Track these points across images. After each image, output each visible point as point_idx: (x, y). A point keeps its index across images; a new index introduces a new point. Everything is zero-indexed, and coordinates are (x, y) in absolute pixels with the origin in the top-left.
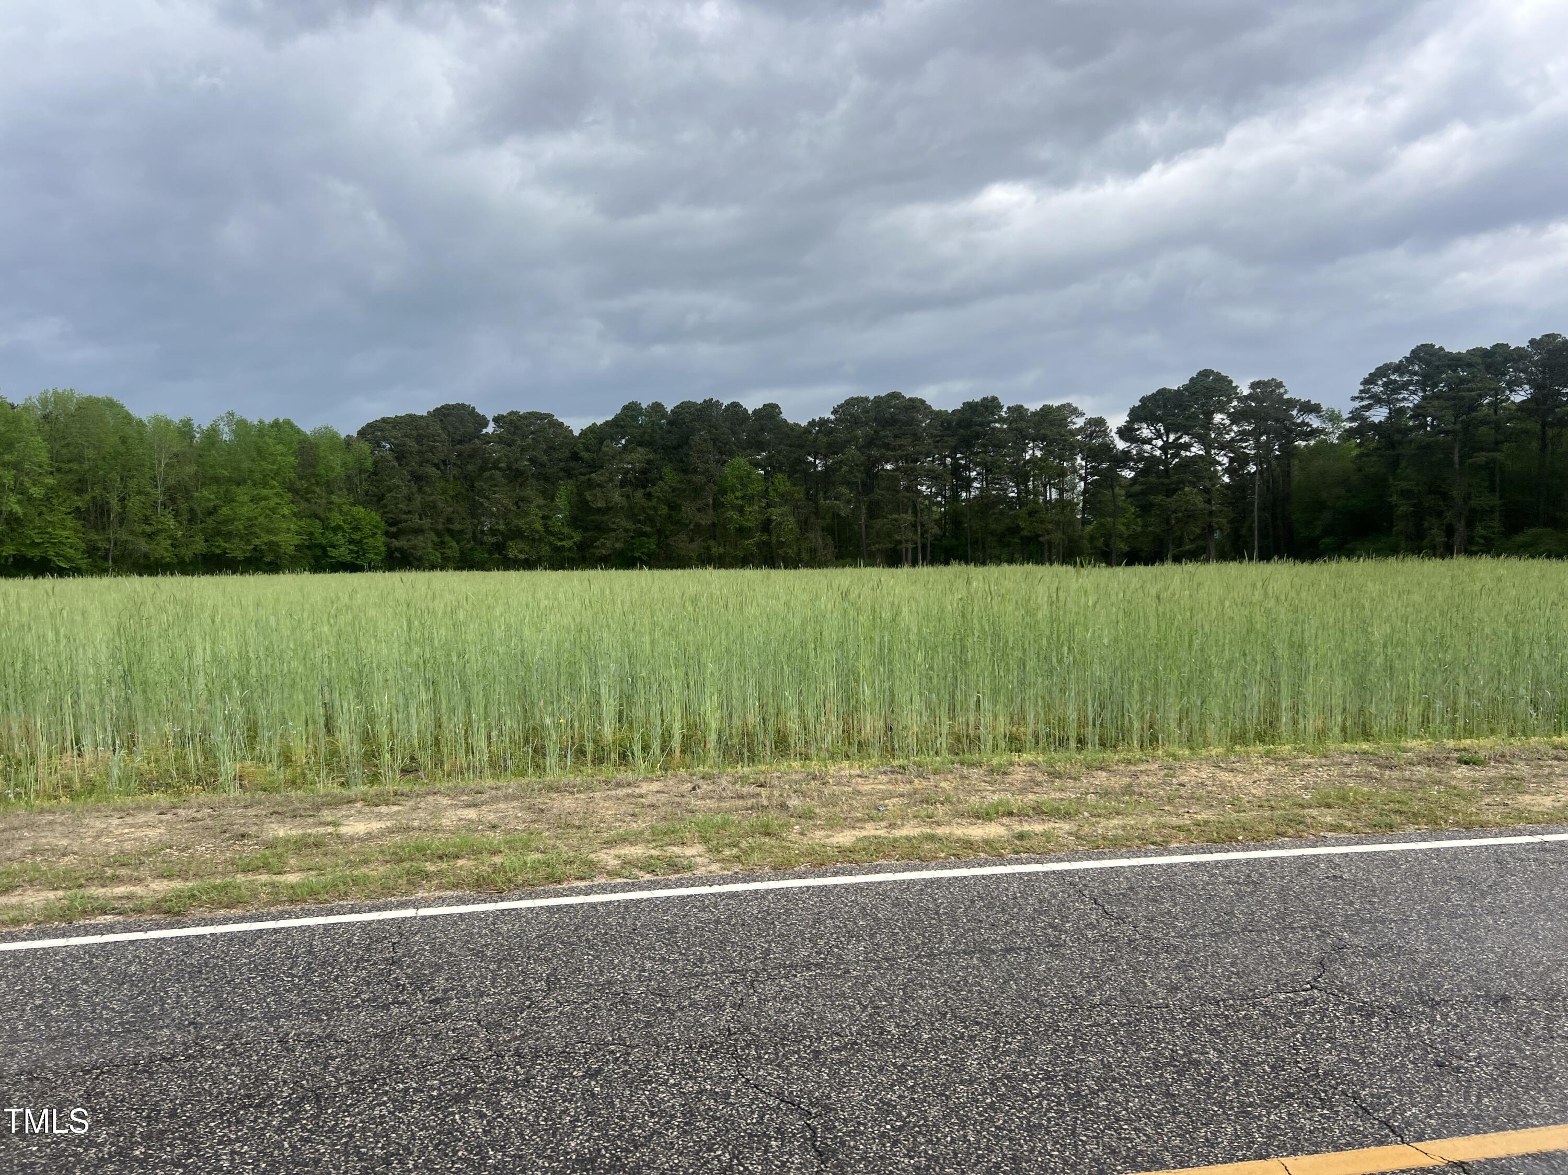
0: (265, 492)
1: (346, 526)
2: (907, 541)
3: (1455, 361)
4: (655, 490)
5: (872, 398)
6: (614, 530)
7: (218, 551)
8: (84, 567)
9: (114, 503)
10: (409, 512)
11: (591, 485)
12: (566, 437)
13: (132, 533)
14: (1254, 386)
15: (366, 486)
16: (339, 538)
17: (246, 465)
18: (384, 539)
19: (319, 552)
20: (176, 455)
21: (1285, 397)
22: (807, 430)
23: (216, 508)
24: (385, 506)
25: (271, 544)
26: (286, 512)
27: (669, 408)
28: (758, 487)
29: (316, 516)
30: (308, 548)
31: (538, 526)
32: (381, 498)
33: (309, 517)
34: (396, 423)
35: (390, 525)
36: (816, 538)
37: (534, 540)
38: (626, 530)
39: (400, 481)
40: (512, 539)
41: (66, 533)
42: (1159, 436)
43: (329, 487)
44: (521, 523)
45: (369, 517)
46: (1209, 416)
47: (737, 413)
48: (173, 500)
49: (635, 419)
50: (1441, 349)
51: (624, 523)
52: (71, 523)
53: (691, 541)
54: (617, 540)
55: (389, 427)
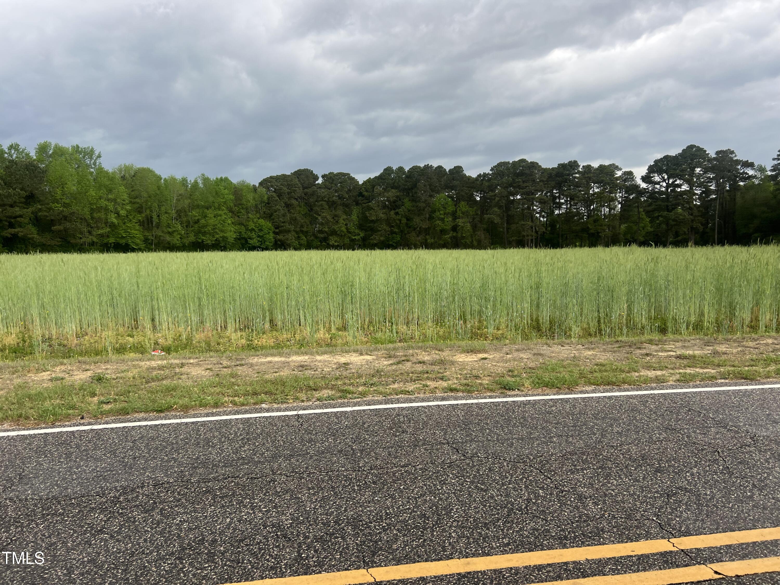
0: (220, 212)
1: (256, 229)
2: (528, 236)
4: (400, 211)
5: (511, 162)
6: (380, 231)
7: (200, 241)
8: (143, 248)
9: (155, 217)
10: (284, 222)
11: (369, 208)
12: (356, 185)
13: (163, 232)
14: (717, 153)
15: (264, 209)
16: (253, 235)
17: (211, 199)
18: (273, 235)
19: (243, 241)
20: (180, 195)
21: (735, 159)
22: (477, 179)
23: (198, 220)
24: (273, 219)
25: (223, 237)
26: (230, 222)
27: (407, 169)
28: (451, 209)
29: (242, 224)
30: (239, 239)
31: (344, 229)
32: (271, 215)
33: (239, 224)
34: (277, 178)
35: (276, 228)
36: (481, 234)
37: (341, 236)
38: (385, 230)
39: (280, 207)
40: (331, 235)
41: (136, 232)
42: (664, 180)
43: (248, 210)
44: (336, 227)
45: (266, 224)
46: (693, 170)
47: (441, 171)
48: (180, 217)
49: (390, 175)
51: (385, 227)
52: (137, 227)
53: (418, 236)
54: (381, 236)
55: (274, 181)
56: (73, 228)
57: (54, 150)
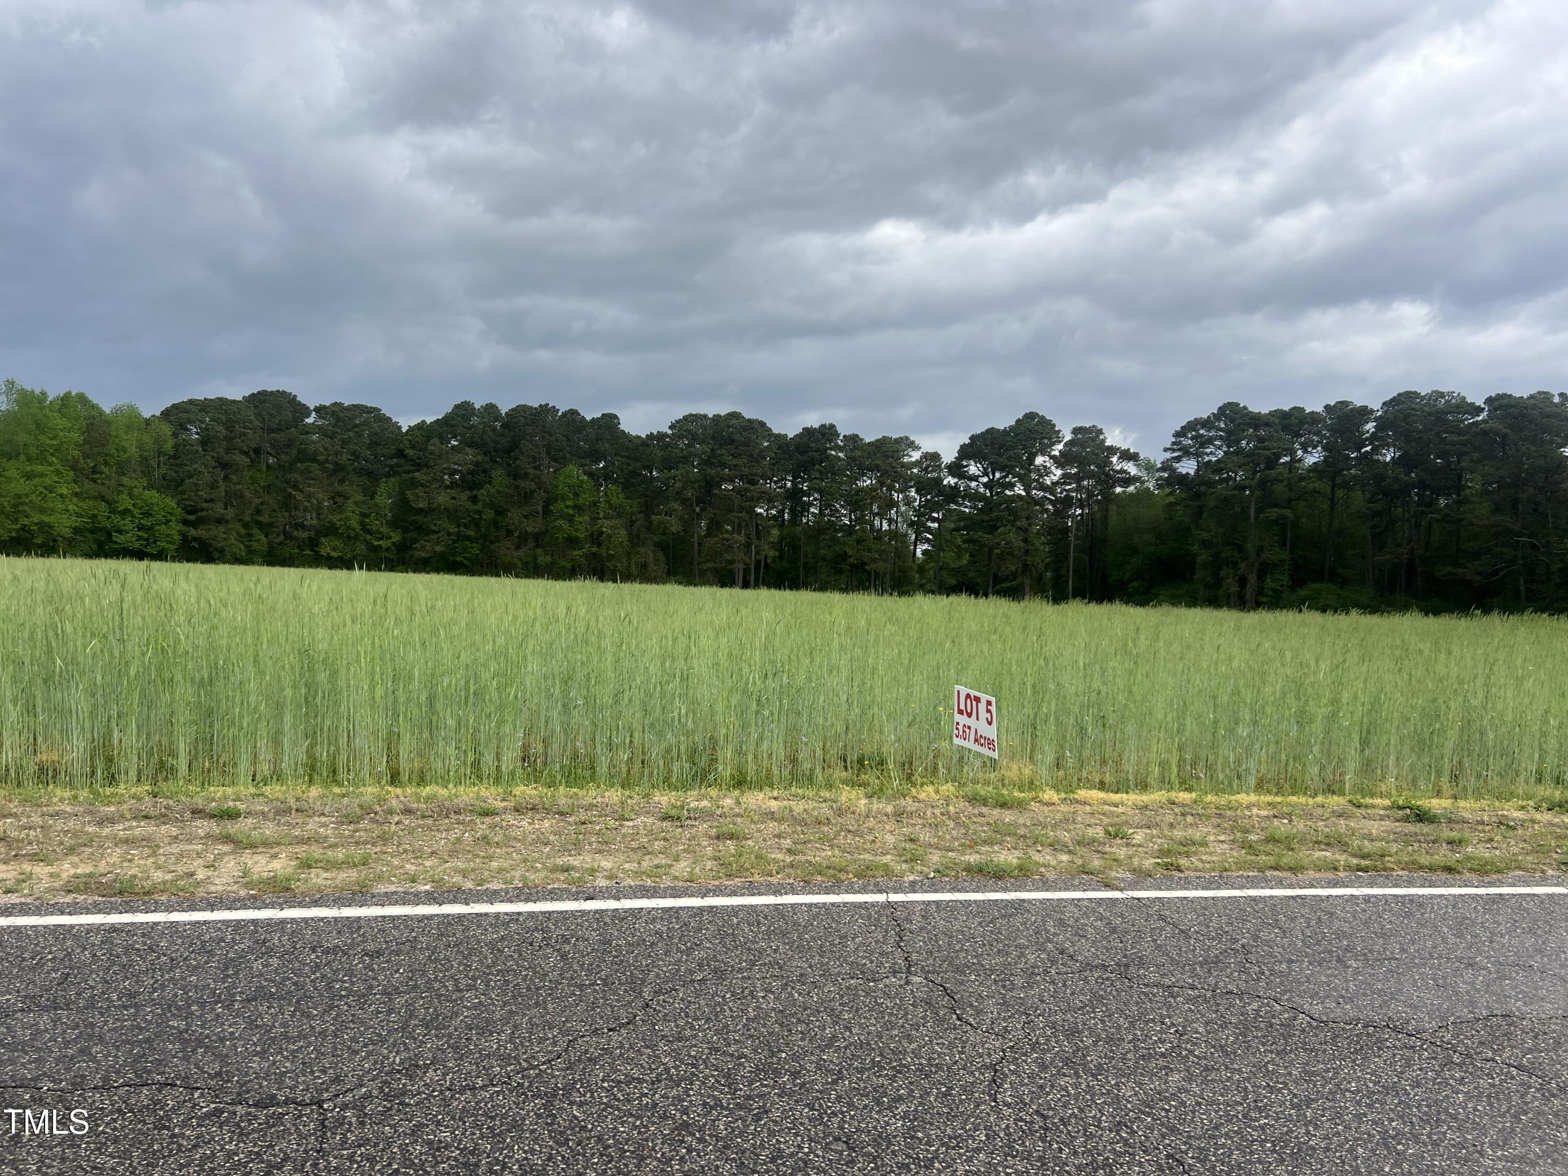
1: (136, 512)
2: (739, 562)
3: (1256, 421)
4: (482, 493)
5: (711, 416)
6: (434, 532)
10: (211, 500)
11: (414, 484)
14: (1076, 431)
15: (164, 469)
16: (127, 523)
18: (180, 527)
19: (102, 537)
21: (1106, 443)
22: (646, 442)
24: (184, 492)
25: (42, 526)
28: (588, 497)
30: (92, 531)
31: (354, 523)
32: (180, 483)
33: (95, 498)
34: (204, 406)
35: (189, 513)
38: (449, 534)
39: (202, 467)
40: (326, 535)
42: (986, 474)
43: (122, 468)
44: (335, 518)
45: (163, 502)
46: (1033, 457)
47: (574, 420)
49: (466, 418)
50: (1245, 408)
51: (446, 524)
53: (518, 548)
54: (438, 543)
55: (195, 410)
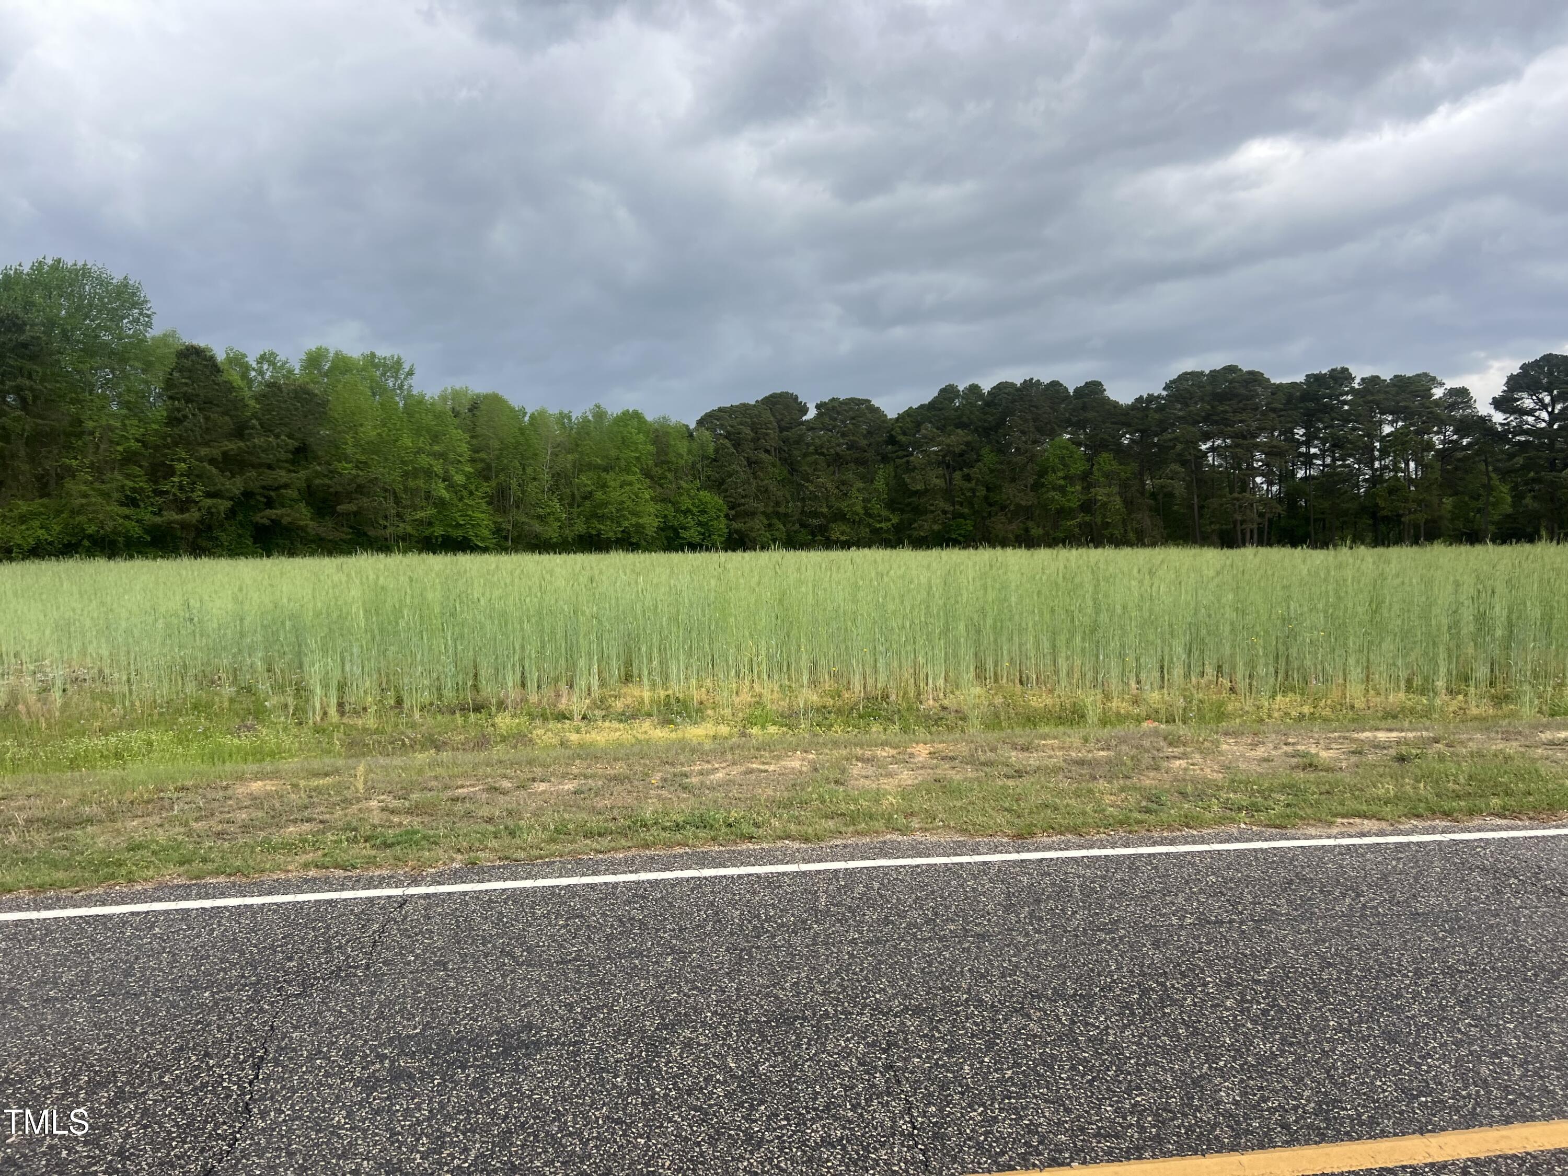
0: (630, 478)
1: (695, 510)
4: (975, 472)
5: (1207, 372)
6: (932, 512)
7: (594, 533)
9: (514, 484)
10: (746, 496)
11: (909, 468)
12: (882, 422)
13: (528, 515)
15: (708, 471)
16: (689, 521)
17: (613, 453)
18: (726, 521)
19: (671, 534)
20: (559, 445)
22: (1132, 407)
23: (591, 493)
24: (726, 491)
26: (647, 497)
27: (986, 389)
28: (1079, 467)
29: (669, 500)
30: (662, 530)
31: (859, 509)
32: (722, 482)
33: (664, 501)
35: (732, 508)
36: (1145, 519)
37: (854, 522)
38: (944, 512)
40: (835, 521)
41: (482, 516)
42: (1544, 407)
43: (678, 473)
44: (843, 505)
45: (713, 500)
47: (1057, 392)
48: (558, 486)
49: (952, 401)
51: (942, 504)
52: (484, 506)
53: (1010, 522)
54: (935, 522)
55: (726, 416)
56: (375, 508)
57: (333, 362)
